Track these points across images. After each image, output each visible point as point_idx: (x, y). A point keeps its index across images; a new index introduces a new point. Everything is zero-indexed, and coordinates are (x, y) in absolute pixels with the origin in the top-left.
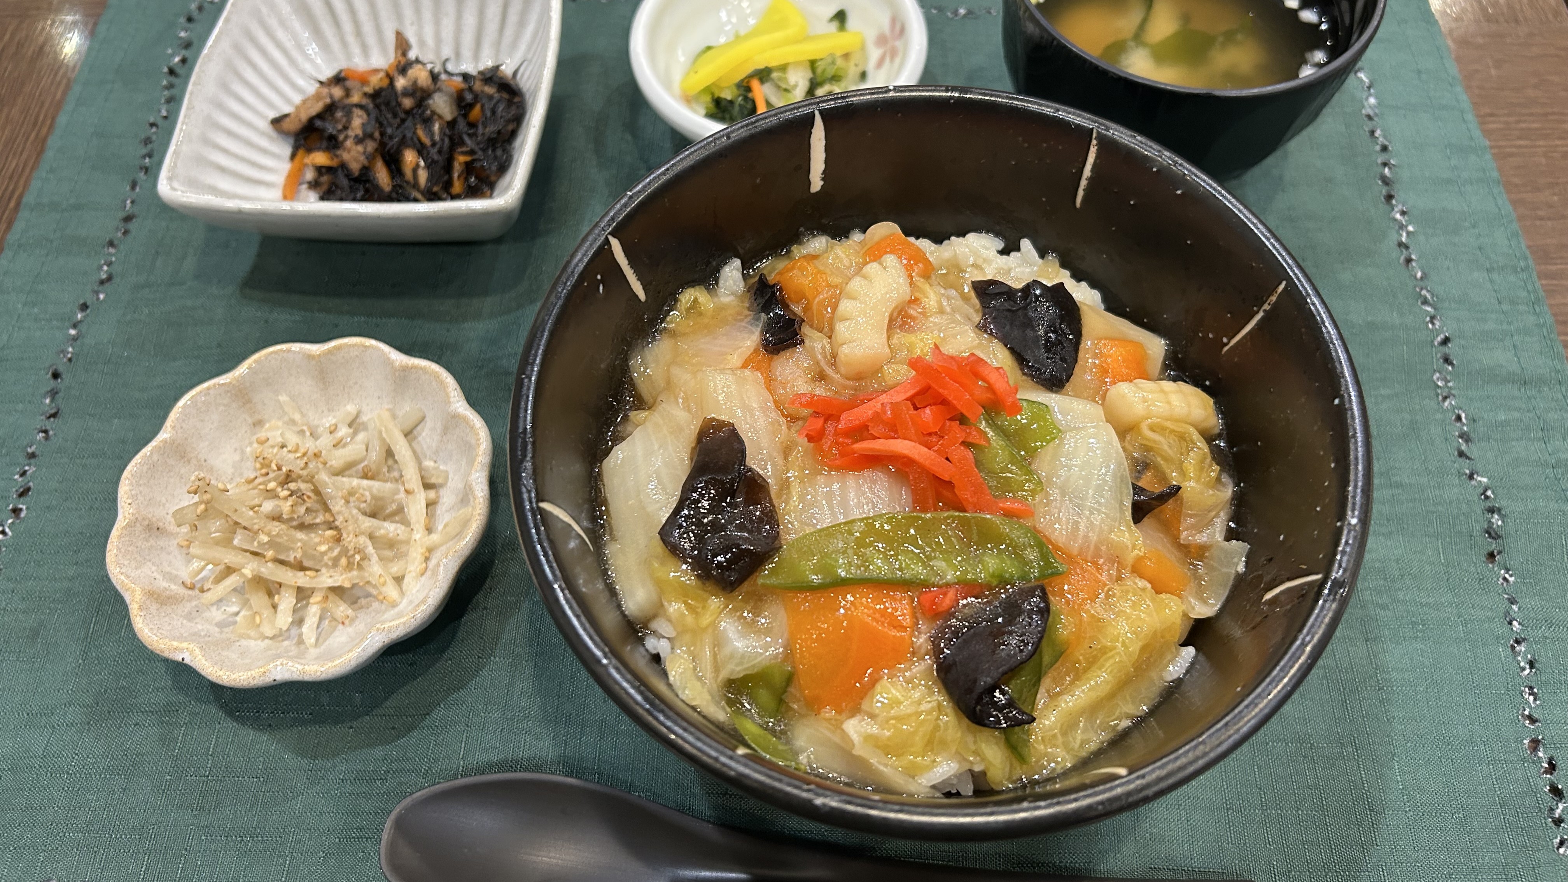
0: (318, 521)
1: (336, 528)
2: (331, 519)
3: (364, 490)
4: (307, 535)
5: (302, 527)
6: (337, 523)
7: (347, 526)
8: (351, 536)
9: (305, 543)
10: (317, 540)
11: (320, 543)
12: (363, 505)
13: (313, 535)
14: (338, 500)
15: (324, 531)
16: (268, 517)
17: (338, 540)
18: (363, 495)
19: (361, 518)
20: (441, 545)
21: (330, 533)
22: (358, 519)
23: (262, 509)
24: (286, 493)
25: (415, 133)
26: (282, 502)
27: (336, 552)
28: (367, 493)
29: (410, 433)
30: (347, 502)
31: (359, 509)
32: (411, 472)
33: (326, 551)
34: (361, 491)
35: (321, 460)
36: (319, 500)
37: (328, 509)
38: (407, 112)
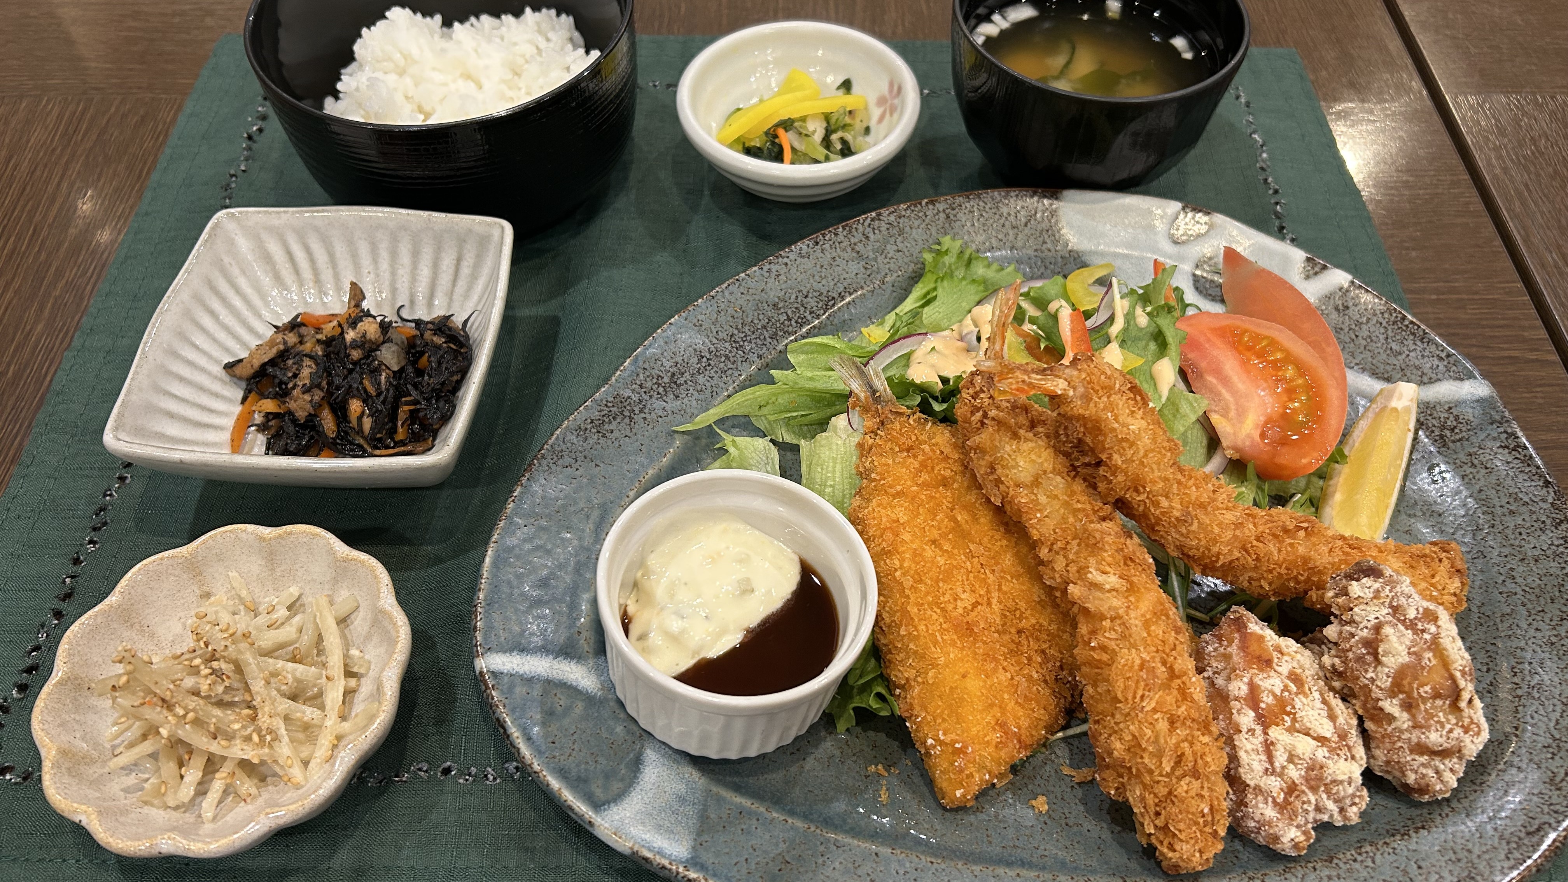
0: (236, 699)
1: (254, 708)
2: (249, 699)
3: (288, 673)
4: (223, 713)
5: (220, 704)
6: (254, 703)
7: (264, 707)
8: (266, 717)
9: (219, 720)
10: (232, 718)
11: (236, 721)
12: (284, 688)
13: (230, 712)
14: (258, 681)
15: (242, 709)
16: (188, 692)
17: (254, 719)
18: (285, 678)
19: (280, 699)
20: (350, 735)
21: (247, 712)
22: (275, 700)
23: (183, 684)
24: (208, 671)
25: (361, 383)
26: (202, 680)
27: (249, 730)
28: (290, 676)
29: (343, 621)
30: (268, 683)
31: (278, 691)
32: (335, 660)
33: (239, 730)
34: (284, 673)
35: (249, 640)
36: (240, 681)
37: (247, 689)
38: (355, 363)
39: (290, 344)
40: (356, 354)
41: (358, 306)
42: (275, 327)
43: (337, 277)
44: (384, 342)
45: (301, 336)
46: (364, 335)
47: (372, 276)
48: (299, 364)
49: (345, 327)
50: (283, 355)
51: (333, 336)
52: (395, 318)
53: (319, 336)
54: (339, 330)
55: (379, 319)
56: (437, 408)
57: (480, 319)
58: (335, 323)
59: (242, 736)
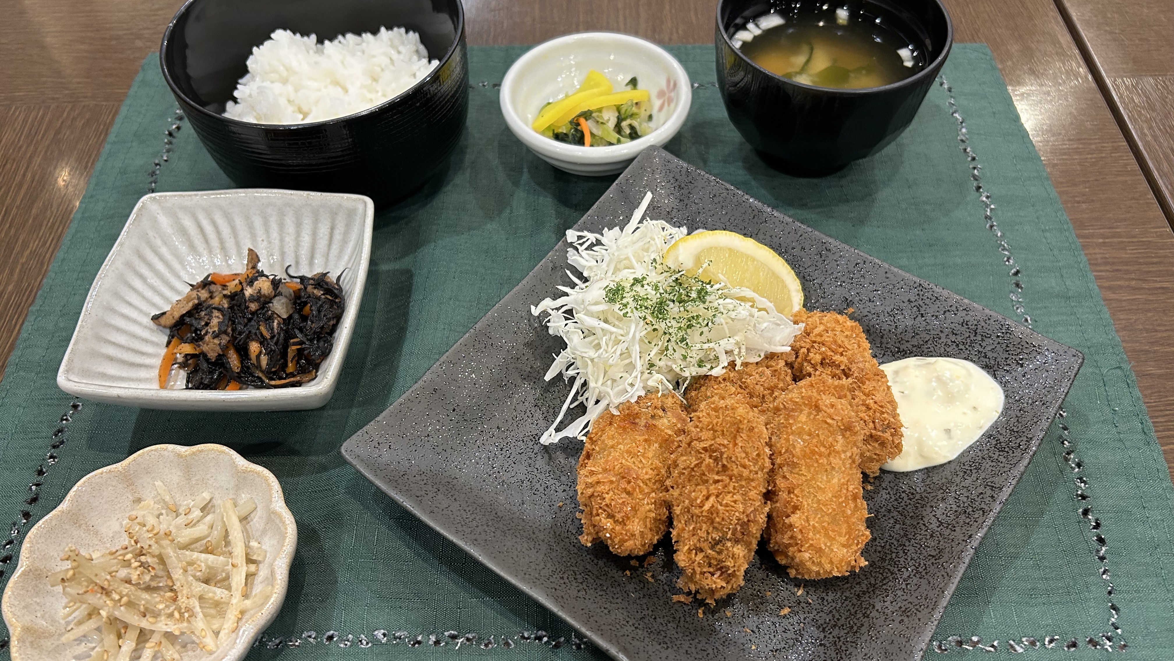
0: (161, 585)
1: (175, 591)
2: (171, 584)
3: (201, 562)
4: (151, 596)
5: (148, 589)
6: (175, 587)
7: (182, 590)
8: (184, 598)
9: (147, 602)
10: (158, 599)
11: (161, 602)
12: (198, 574)
13: (156, 595)
14: (178, 569)
15: (166, 592)
16: (122, 580)
17: (175, 599)
18: (199, 566)
19: (195, 583)
20: (251, 609)
21: (169, 594)
22: (192, 584)
23: (118, 574)
24: (137, 564)
25: (258, 329)
26: (132, 571)
27: (172, 609)
28: (203, 564)
29: (244, 519)
30: (186, 571)
31: (194, 576)
32: (239, 550)
33: (163, 609)
34: (199, 562)
35: (170, 538)
36: (163, 570)
37: (170, 577)
38: (253, 313)
39: (203, 299)
40: (253, 306)
41: (254, 267)
42: (191, 285)
43: (238, 245)
44: (275, 296)
45: (211, 292)
46: (259, 291)
47: (265, 243)
48: (210, 315)
49: (244, 285)
50: (197, 308)
51: (236, 292)
52: (284, 276)
53: (225, 292)
54: (240, 287)
55: (271, 277)
56: (319, 347)
57: (350, 274)
58: (237, 281)
59: (166, 614)
